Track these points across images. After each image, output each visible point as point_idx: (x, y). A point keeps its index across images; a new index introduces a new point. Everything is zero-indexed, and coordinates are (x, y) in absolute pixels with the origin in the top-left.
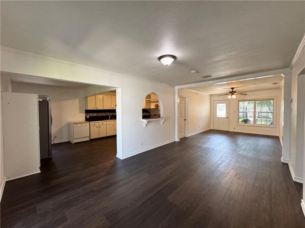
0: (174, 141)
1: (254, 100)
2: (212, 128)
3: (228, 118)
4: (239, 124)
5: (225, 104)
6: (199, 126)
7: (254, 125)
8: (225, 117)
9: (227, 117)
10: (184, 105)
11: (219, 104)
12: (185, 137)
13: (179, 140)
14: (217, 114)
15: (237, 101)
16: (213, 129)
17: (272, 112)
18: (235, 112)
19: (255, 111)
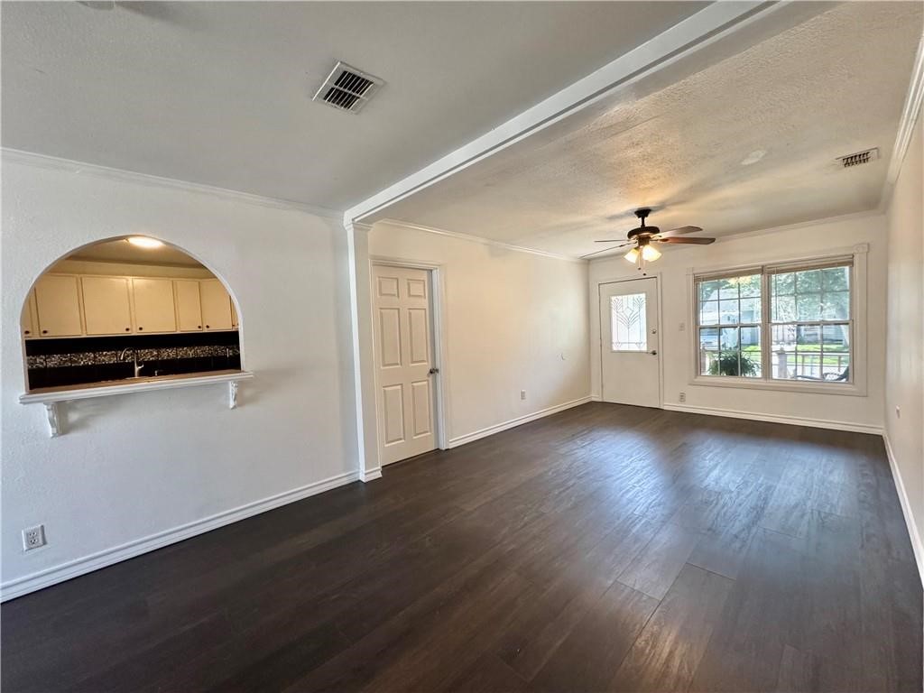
0: (345, 481)
1: (762, 270)
2: (595, 397)
3: (654, 353)
4: (699, 379)
5: (643, 296)
6: (523, 394)
7: (763, 382)
8: (644, 348)
9: (651, 351)
10: (425, 303)
11: (620, 297)
12: (438, 451)
13: (379, 474)
14: (614, 340)
15: (691, 278)
16: (599, 399)
17: (847, 324)
18: (682, 327)
19: (769, 322)
